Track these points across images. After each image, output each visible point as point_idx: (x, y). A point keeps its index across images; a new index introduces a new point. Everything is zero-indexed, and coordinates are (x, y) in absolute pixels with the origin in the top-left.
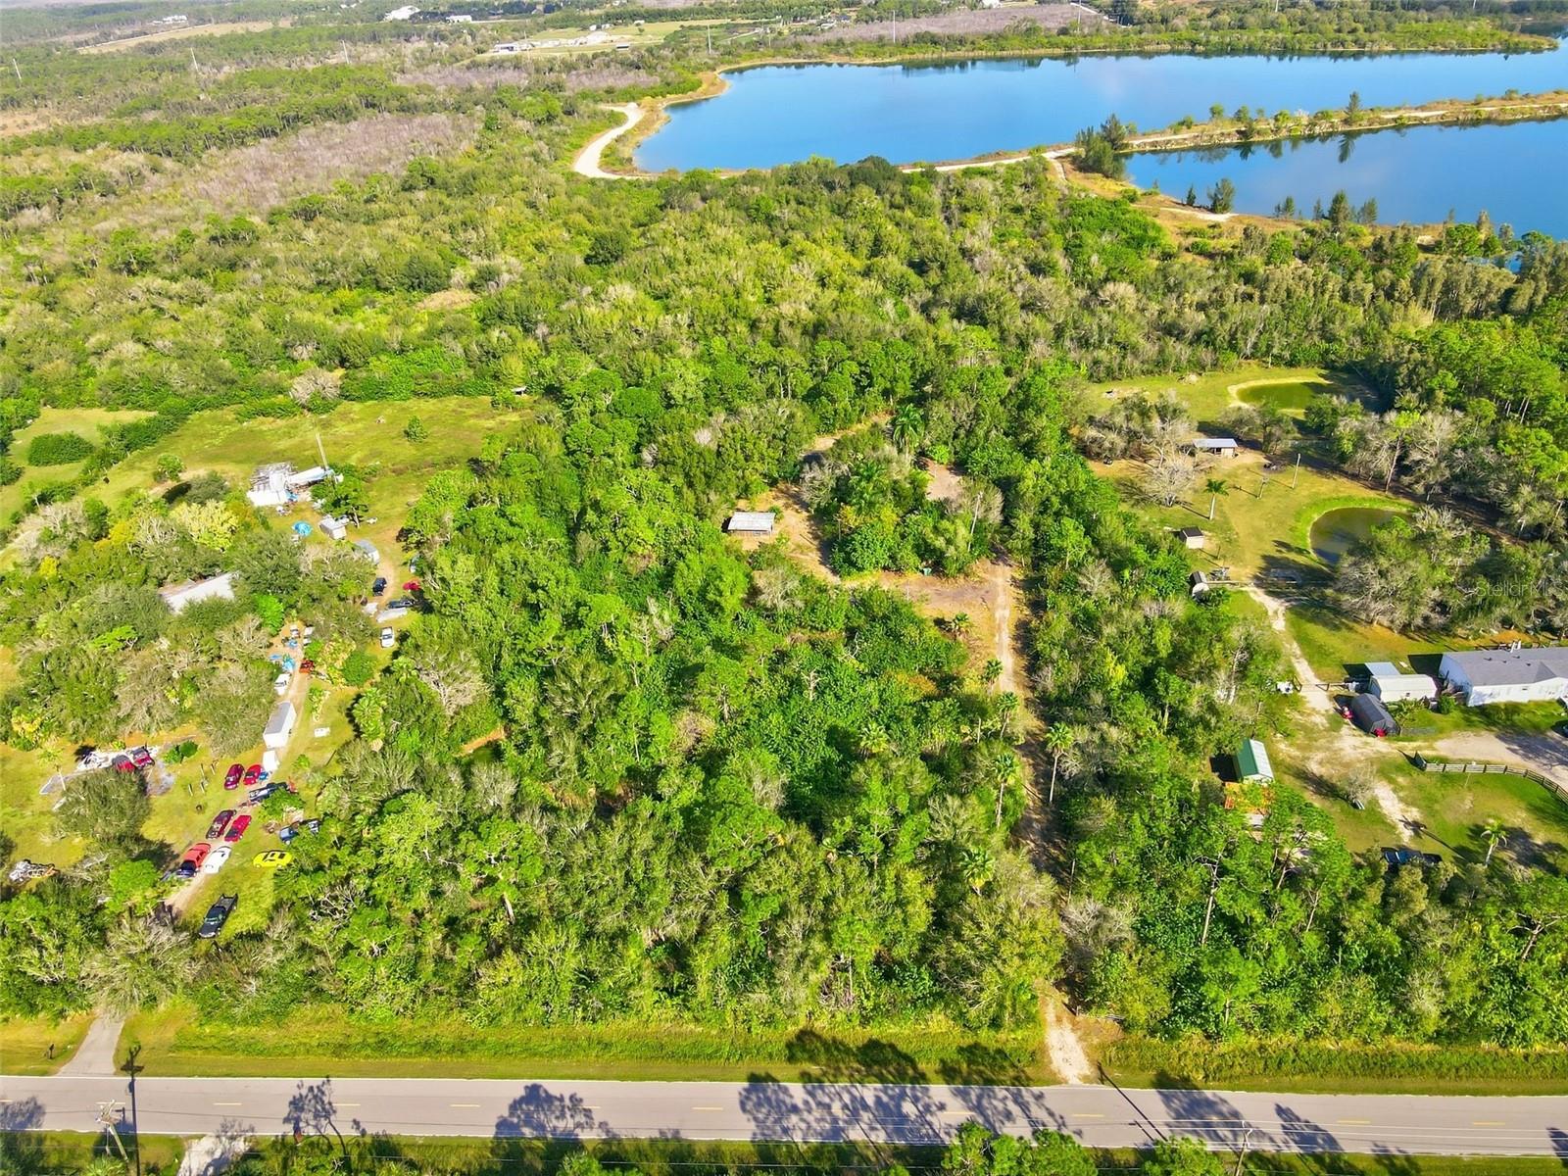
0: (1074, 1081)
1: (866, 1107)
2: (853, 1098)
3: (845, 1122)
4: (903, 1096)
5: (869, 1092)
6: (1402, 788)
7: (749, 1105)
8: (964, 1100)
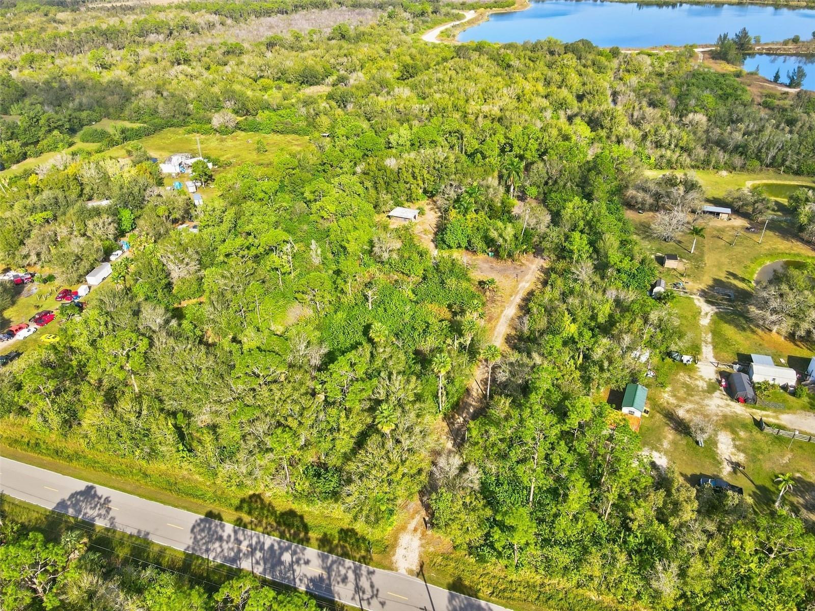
0: (402, 571)
3: (244, 554)
4: (287, 549)
5: (270, 540)
6: (740, 439)
7: (197, 529)
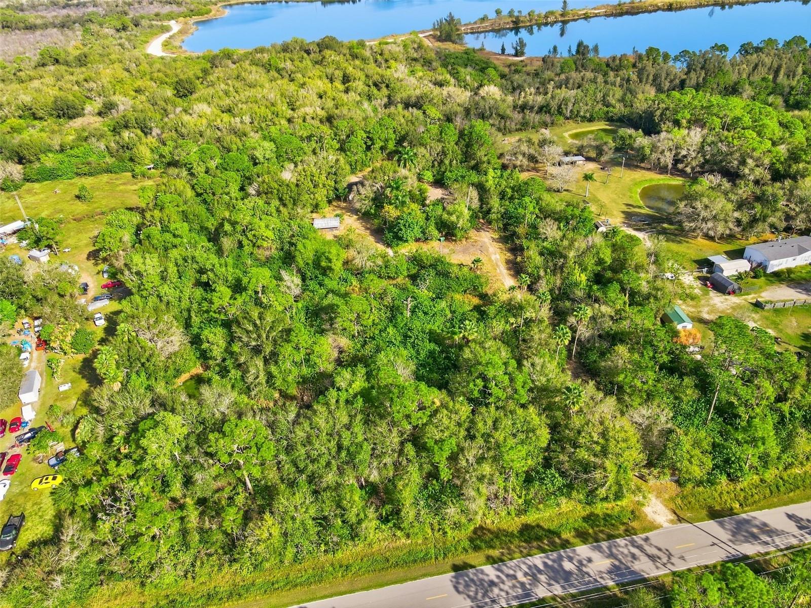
0: (666, 525)
1: (540, 571)
2: (530, 567)
5: (538, 560)
6: (757, 320)
7: (461, 588)
8: (600, 552)
